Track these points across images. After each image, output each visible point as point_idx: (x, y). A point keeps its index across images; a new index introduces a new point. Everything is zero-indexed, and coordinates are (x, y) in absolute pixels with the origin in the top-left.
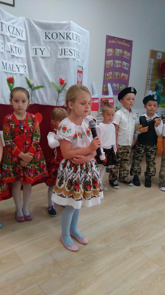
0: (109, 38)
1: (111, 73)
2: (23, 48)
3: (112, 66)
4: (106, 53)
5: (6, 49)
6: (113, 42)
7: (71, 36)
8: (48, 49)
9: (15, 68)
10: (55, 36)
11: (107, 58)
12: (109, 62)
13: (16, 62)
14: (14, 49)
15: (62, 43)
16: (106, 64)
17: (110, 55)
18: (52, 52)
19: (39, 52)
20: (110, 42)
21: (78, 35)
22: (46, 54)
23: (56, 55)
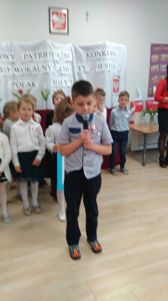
0: (153, 46)
1: (156, 77)
2: (70, 67)
3: (158, 70)
4: (151, 60)
5: (56, 69)
6: (158, 48)
7: (106, 53)
8: (89, 66)
9: (64, 83)
10: (93, 55)
11: (152, 64)
12: (154, 67)
13: (64, 78)
14: (62, 69)
15: (99, 60)
16: (151, 69)
17: (155, 61)
18: (92, 67)
19: (82, 68)
20: (154, 49)
21: (113, 51)
22: (88, 69)
23: (95, 69)
